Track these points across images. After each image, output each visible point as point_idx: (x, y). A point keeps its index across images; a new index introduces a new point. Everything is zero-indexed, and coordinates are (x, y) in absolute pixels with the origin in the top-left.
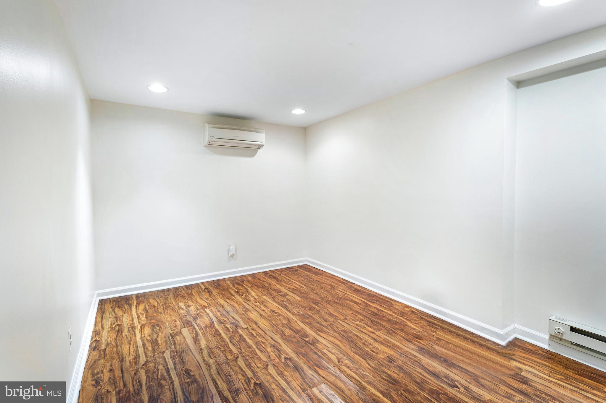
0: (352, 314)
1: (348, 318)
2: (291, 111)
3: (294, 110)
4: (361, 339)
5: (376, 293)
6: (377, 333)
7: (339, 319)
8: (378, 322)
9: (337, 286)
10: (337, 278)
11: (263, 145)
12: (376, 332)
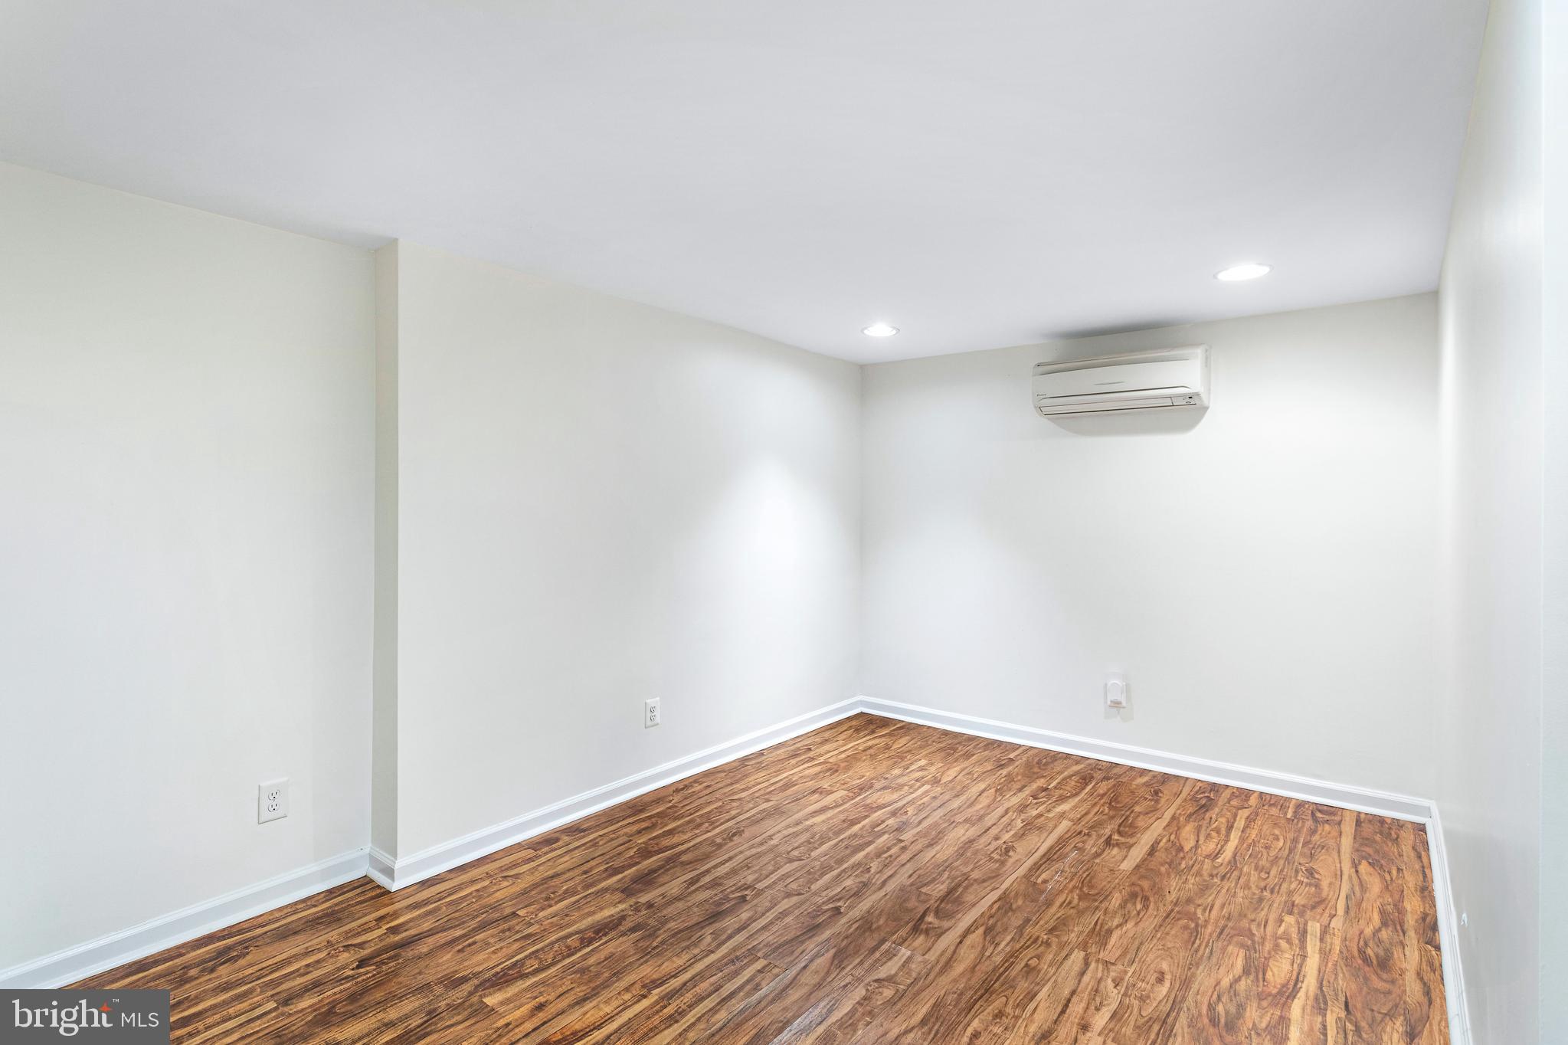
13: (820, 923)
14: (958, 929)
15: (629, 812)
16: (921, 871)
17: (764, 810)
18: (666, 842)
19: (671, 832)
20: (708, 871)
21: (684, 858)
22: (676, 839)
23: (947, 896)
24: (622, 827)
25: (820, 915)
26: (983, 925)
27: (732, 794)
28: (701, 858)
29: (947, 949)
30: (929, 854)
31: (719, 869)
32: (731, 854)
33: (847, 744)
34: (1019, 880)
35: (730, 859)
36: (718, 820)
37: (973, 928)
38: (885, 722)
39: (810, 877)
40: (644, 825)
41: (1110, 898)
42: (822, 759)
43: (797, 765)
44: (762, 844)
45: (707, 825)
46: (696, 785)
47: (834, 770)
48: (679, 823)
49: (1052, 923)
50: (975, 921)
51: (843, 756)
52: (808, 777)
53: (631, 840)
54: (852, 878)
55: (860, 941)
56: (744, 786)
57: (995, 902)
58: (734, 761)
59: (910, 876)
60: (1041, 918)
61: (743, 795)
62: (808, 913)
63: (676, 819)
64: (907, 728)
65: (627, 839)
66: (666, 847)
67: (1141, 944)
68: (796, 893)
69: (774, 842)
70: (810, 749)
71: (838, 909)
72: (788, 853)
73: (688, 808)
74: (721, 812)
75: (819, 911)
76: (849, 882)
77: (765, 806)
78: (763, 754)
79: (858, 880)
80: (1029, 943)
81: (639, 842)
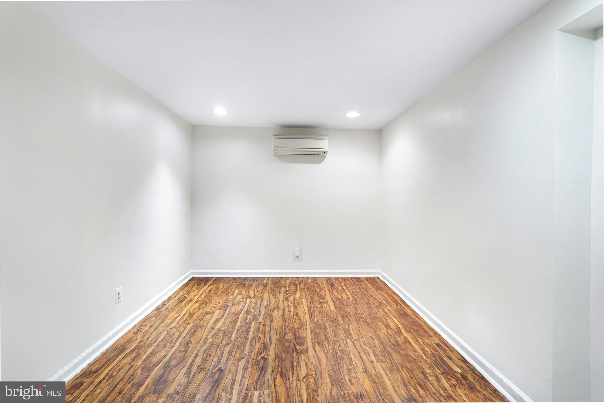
0: (371, 337)
1: (361, 340)
2: (345, 115)
3: (348, 113)
4: (351, 364)
5: (425, 323)
6: (377, 365)
7: (350, 337)
8: (391, 354)
9: (387, 305)
10: (396, 298)
11: (327, 152)
12: (375, 363)
13: (263, 366)
14: (310, 347)
15: (116, 352)
16: (278, 331)
17: (191, 329)
18: (155, 360)
19: (152, 354)
20: (191, 365)
21: (173, 363)
22: (159, 356)
23: (295, 337)
24: (120, 361)
25: (259, 363)
26: (315, 343)
27: (168, 326)
28: (181, 360)
29: (314, 356)
30: (274, 324)
31: (196, 362)
32: (195, 352)
33: (200, 290)
34: (310, 323)
35: (197, 355)
36: (173, 340)
37: (314, 345)
38: (207, 280)
39: (241, 349)
40: (133, 355)
41: (338, 320)
42: (195, 300)
43: (186, 306)
44: (205, 343)
45: (168, 344)
46: (143, 327)
47: (204, 303)
48: (153, 347)
49: (333, 334)
50: (312, 342)
51: (203, 296)
52: (197, 309)
53: (132, 366)
54: (257, 343)
55: (284, 366)
56: (170, 321)
57: (311, 333)
58: (153, 311)
59: (277, 335)
60: (329, 334)
61: (174, 324)
62: (255, 364)
63: (149, 346)
64: (218, 280)
65: (129, 366)
66: (157, 362)
67: (359, 330)
68: (241, 358)
69: (210, 340)
70: (185, 297)
71: (263, 357)
72: (221, 342)
73: (150, 339)
74: (170, 336)
75: (257, 362)
76: (258, 345)
77: (189, 327)
78: (164, 305)
79: (260, 343)
80: (333, 343)
81: (138, 364)
